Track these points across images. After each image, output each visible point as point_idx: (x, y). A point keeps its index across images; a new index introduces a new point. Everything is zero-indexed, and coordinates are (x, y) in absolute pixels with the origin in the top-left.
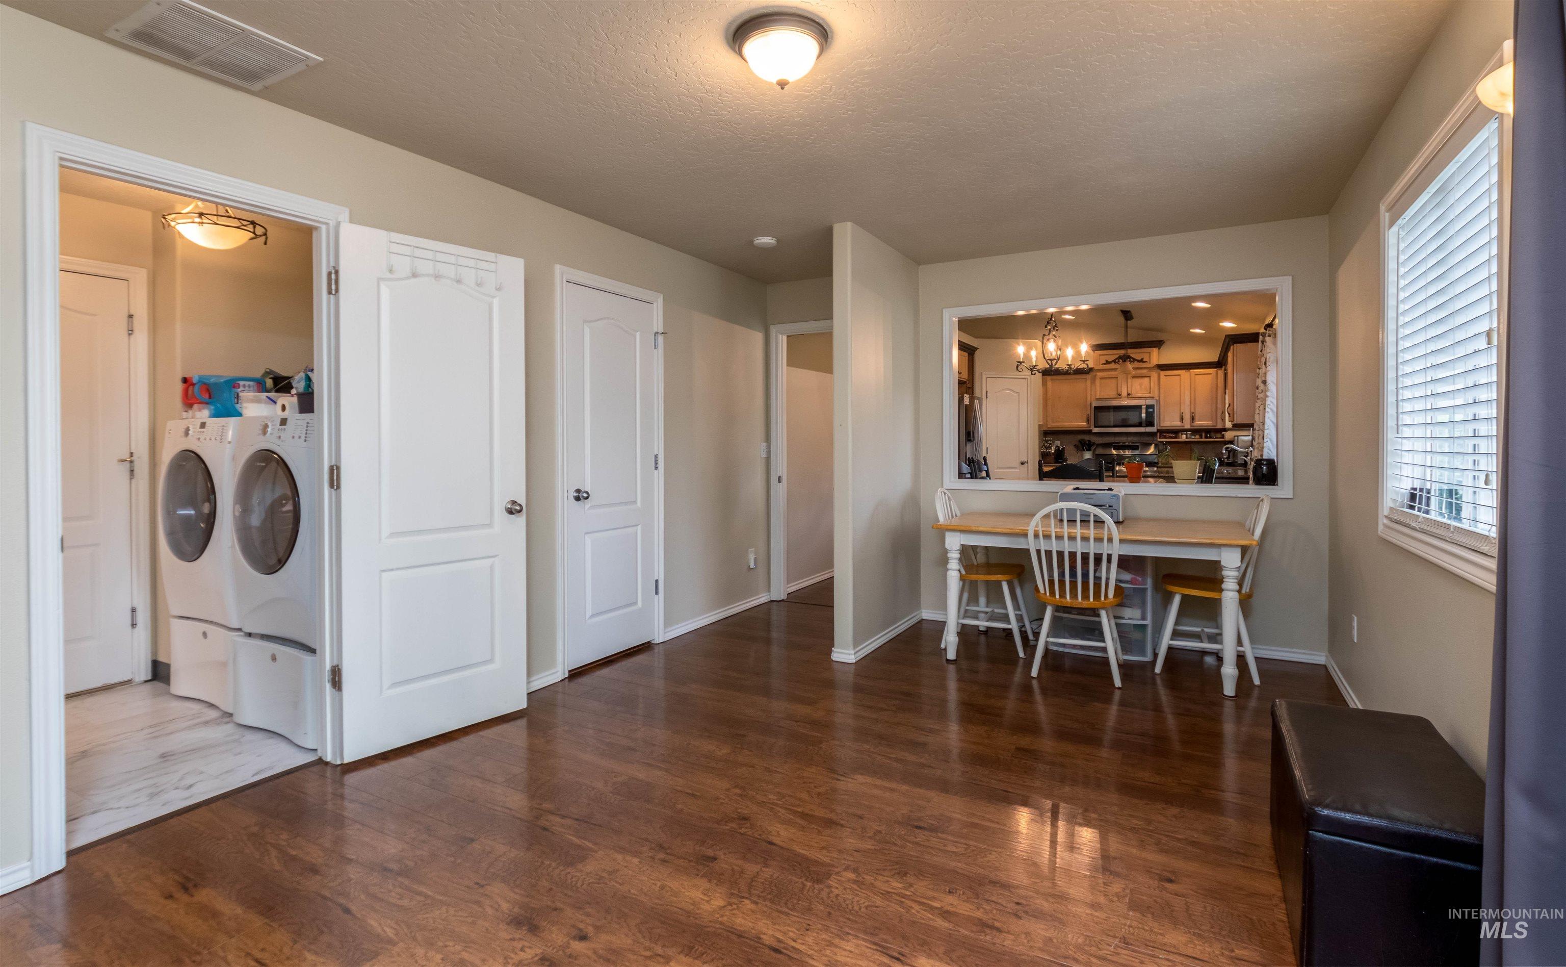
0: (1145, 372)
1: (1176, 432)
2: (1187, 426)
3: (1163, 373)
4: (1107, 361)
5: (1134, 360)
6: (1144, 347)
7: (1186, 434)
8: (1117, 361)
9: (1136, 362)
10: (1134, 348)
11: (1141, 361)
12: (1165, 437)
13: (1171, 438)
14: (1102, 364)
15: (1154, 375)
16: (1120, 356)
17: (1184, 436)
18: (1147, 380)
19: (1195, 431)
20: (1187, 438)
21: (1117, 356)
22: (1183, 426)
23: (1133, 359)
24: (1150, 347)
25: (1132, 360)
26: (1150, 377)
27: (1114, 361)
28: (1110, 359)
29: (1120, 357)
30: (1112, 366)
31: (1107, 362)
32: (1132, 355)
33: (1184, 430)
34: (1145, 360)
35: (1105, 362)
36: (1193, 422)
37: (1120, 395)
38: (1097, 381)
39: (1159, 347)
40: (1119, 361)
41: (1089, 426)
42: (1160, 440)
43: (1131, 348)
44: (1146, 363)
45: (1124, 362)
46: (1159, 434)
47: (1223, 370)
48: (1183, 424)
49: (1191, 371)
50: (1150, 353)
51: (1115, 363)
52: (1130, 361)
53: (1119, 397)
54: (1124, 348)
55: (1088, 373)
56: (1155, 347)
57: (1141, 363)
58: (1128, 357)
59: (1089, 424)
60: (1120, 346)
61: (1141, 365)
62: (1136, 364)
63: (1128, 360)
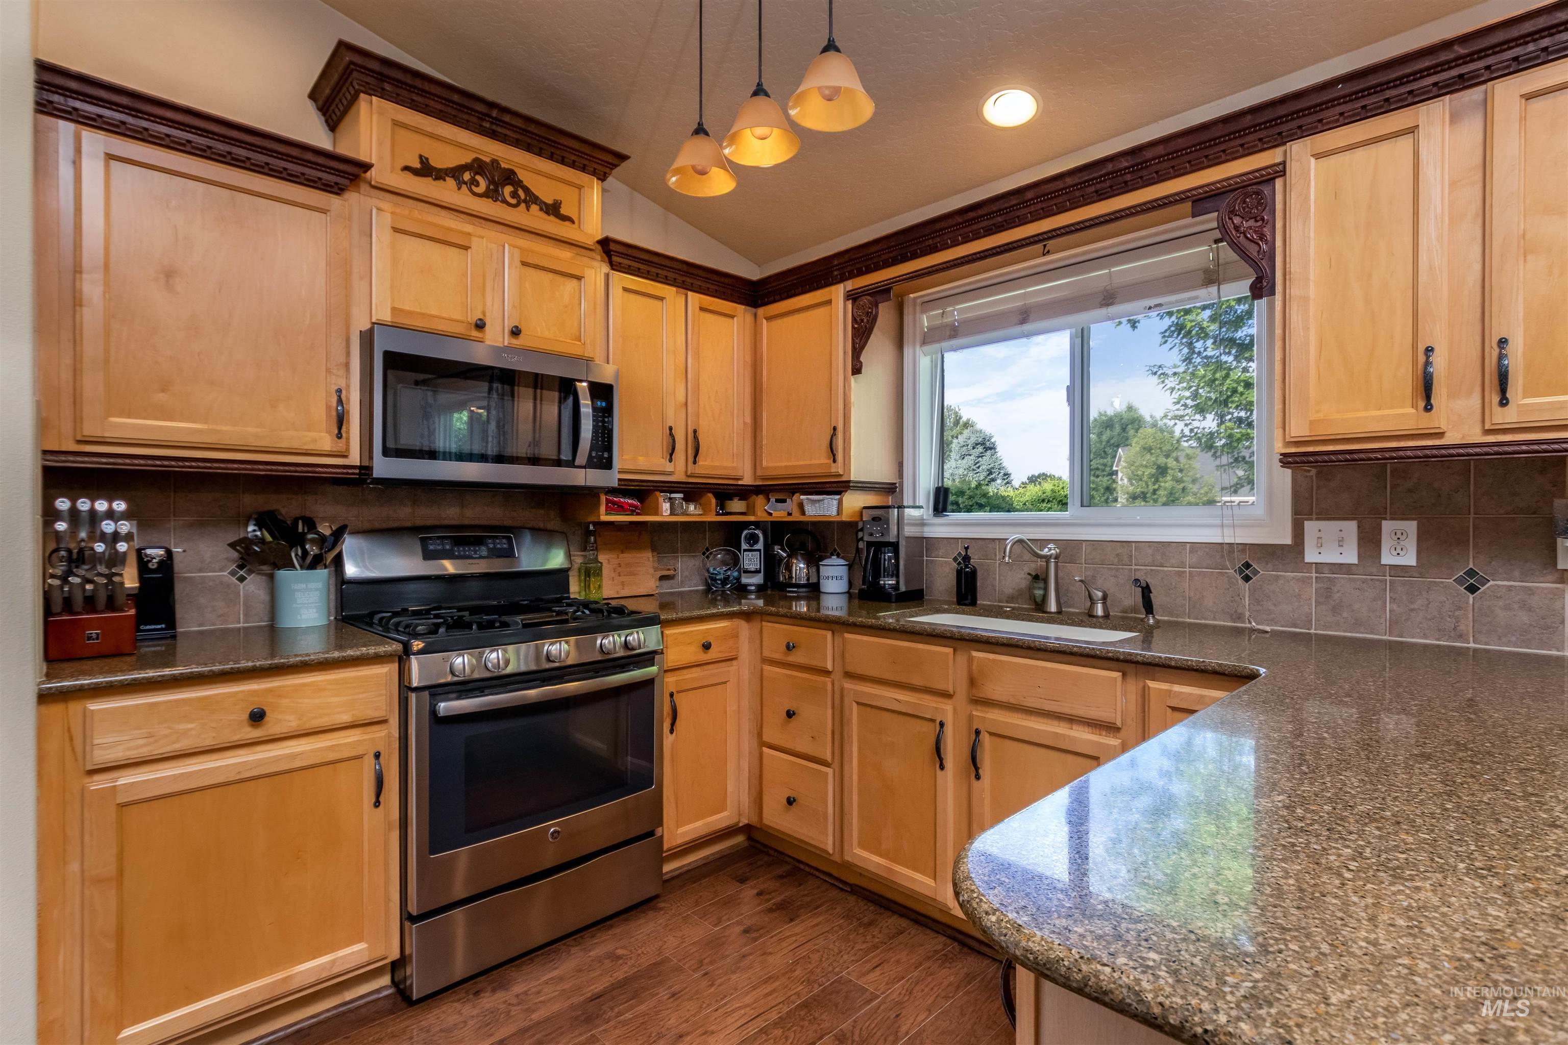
2: (679, 476)
3: (621, 280)
4: (423, 160)
5: (531, 199)
6: (562, 161)
8: (467, 176)
9: (534, 208)
10: (529, 148)
11: (553, 209)
12: (620, 508)
13: (633, 511)
14: (406, 168)
15: (595, 271)
16: (476, 160)
17: (666, 507)
18: (572, 284)
19: (693, 492)
20: (672, 514)
21: (467, 158)
22: (671, 474)
23: (527, 190)
24: (583, 169)
25: (521, 193)
26: (579, 278)
27: (455, 172)
28: (442, 158)
29: (478, 167)
30: (446, 191)
31: (425, 170)
32: (522, 175)
33: (669, 487)
34: (563, 211)
35: (418, 165)
36: (695, 462)
37: (480, 326)
38: (381, 237)
39: (602, 178)
40: (478, 185)
41: (340, 445)
42: (604, 518)
43: (516, 144)
44: (567, 223)
45: (492, 194)
46: (603, 498)
47: (761, 311)
48: (669, 467)
49: (690, 293)
50: (580, 188)
51: (460, 183)
52: (514, 195)
53: (475, 333)
54: (492, 135)
55: (337, 190)
56: (594, 173)
57: (552, 218)
58: (510, 177)
59: (339, 436)
60: (483, 116)
61: (551, 225)
62: (534, 218)
63: (508, 190)
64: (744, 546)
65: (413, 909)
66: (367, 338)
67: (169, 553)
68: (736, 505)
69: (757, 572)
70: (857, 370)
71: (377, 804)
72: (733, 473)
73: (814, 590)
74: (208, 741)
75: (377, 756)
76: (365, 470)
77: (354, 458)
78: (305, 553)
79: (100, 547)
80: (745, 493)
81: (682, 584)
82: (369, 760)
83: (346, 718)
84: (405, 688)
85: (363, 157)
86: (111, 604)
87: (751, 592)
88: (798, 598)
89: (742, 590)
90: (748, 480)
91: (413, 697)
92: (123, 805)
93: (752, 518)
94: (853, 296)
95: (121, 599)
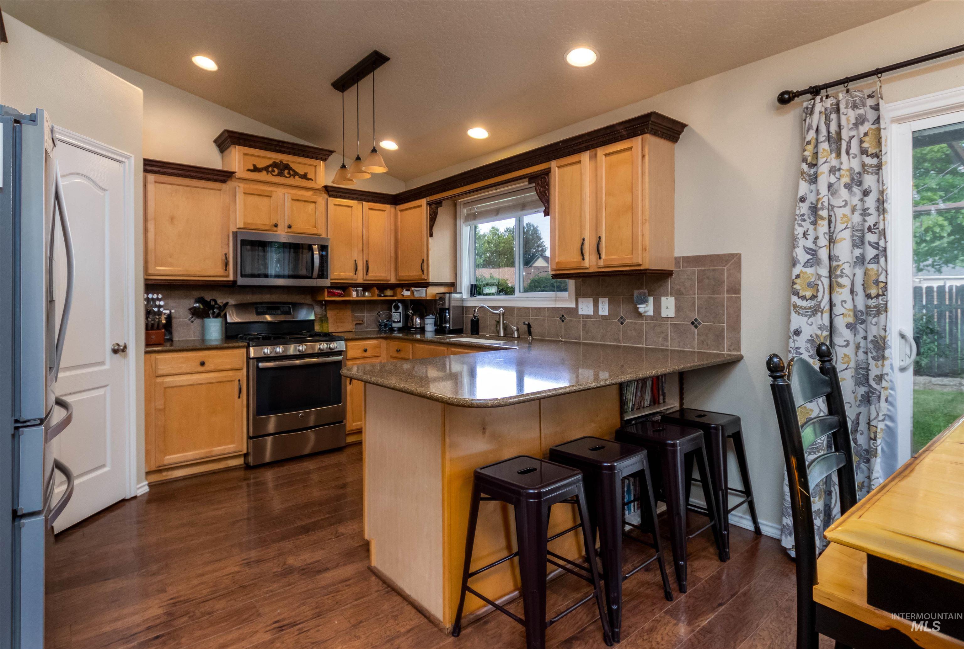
0: (308, 194)
1: (345, 288)
2: (360, 281)
3: (333, 201)
4: (255, 166)
5: (296, 174)
6: (308, 157)
7: (357, 291)
8: (270, 169)
9: (297, 177)
10: (294, 154)
11: (305, 177)
12: (334, 295)
13: (340, 295)
14: (249, 170)
15: (322, 198)
16: (274, 162)
17: (354, 294)
18: (312, 206)
19: (367, 287)
20: (357, 296)
21: (270, 162)
22: (356, 280)
23: (294, 171)
24: (317, 158)
25: (291, 172)
26: (315, 203)
27: (266, 169)
28: (261, 164)
29: (275, 165)
30: (263, 176)
31: (255, 169)
32: (292, 165)
33: (357, 285)
34: (309, 176)
35: (252, 168)
36: (367, 274)
37: (276, 225)
38: (240, 197)
39: (325, 160)
40: (274, 171)
41: (226, 274)
42: (327, 299)
43: (289, 153)
44: (310, 181)
45: (280, 174)
46: (326, 290)
47: (398, 207)
48: (355, 277)
49: (364, 203)
50: (315, 166)
51: (268, 172)
52: (289, 173)
53: (274, 229)
54: (280, 152)
55: (224, 181)
56: (321, 159)
57: (304, 180)
58: (287, 167)
59: (226, 270)
60: (276, 145)
61: (304, 183)
62: (297, 181)
63: (286, 172)
64: (393, 310)
65: (251, 435)
66: (235, 234)
67: (171, 312)
68: (389, 292)
69: (400, 322)
70: (431, 235)
71: (239, 397)
72: (385, 279)
73: (422, 330)
74: (188, 370)
75: (239, 381)
76: (235, 282)
77: (231, 278)
78: (214, 313)
79: (156, 309)
80: (393, 287)
81: (367, 327)
82: (237, 382)
83: (229, 367)
84: (248, 358)
85: (233, 170)
86: (158, 328)
87: (395, 331)
88: (416, 333)
89: (392, 330)
90: (393, 281)
91: (251, 361)
92: (165, 388)
93: (395, 298)
94: (429, 204)
95: (161, 326)
